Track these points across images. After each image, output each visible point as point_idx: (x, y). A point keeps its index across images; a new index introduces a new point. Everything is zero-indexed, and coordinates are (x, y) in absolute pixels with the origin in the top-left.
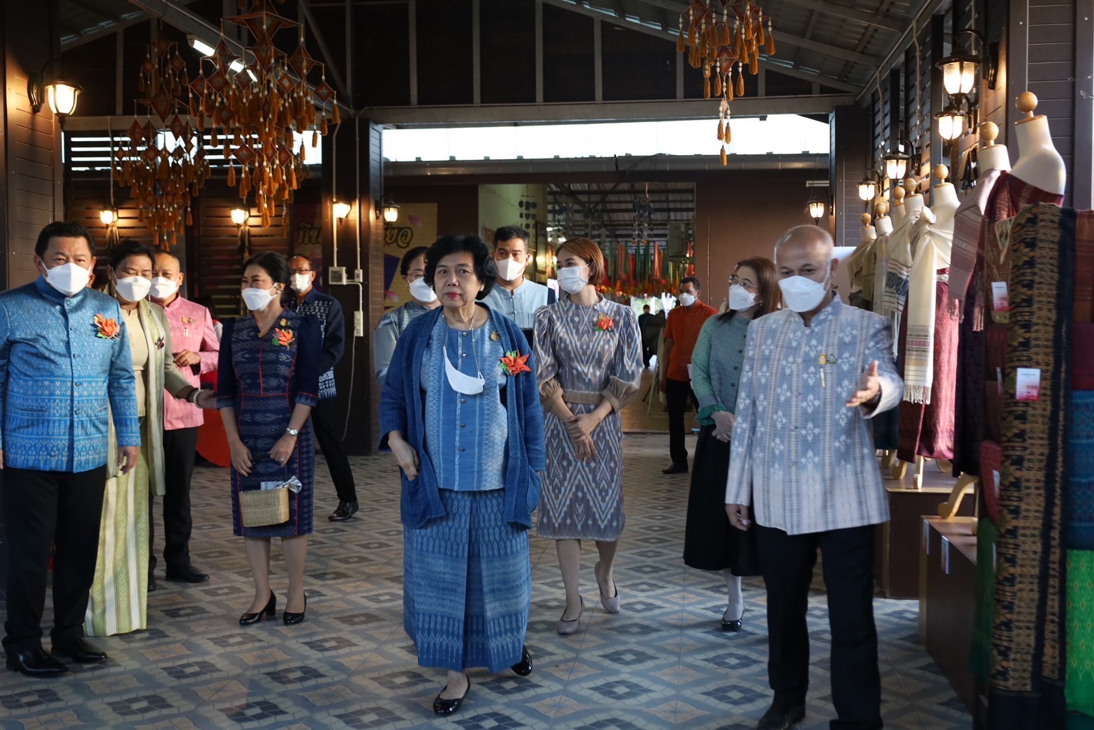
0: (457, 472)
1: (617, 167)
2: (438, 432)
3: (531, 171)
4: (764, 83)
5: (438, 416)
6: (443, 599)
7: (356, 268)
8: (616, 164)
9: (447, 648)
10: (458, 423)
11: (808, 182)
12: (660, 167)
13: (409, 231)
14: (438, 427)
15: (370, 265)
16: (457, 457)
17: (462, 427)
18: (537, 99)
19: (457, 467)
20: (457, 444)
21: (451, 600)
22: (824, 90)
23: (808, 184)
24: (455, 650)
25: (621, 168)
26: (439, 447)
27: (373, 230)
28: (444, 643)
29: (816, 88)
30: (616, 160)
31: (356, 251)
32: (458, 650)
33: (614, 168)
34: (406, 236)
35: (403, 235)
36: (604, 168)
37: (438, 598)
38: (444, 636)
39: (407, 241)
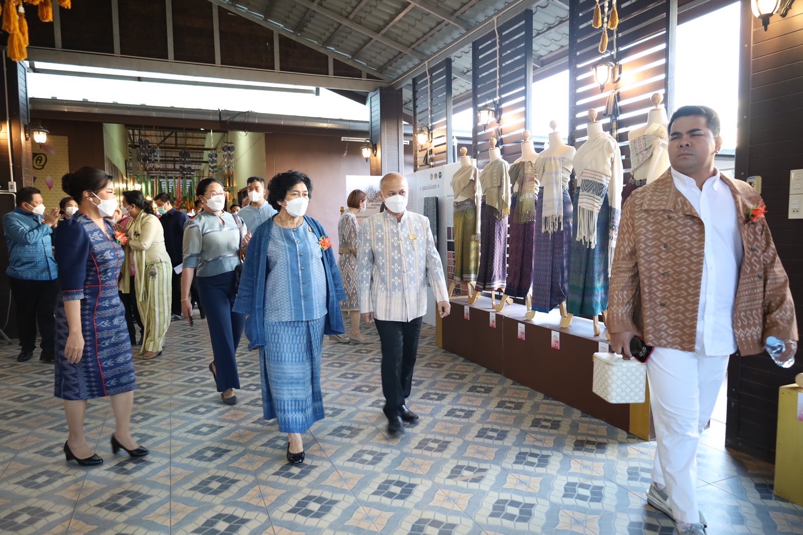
0: (303, 310)
1: (220, 118)
2: (289, 288)
3: (154, 116)
4: (332, 67)
5: (288, 279)
6: (291, 390)
7: (10, 181)
8: (220, 116)
9: (296, 420)
10: (301, 281)
11: (343, 138)
12: (251, 120)
13: (43, 156)
14: (289, 286)
15: (24, 178)
16: (303, 302)
17: (303, 284)
18: (169, 57)
19: (303, 307)
20: (302, 294)
21: (296, 390)
22: (369, 76)
23: (343, 139)
24: (301, 420)
25: (223, 119)
26: (290, 297)
27: (24, 150)
28: (294, 417)
29: (364, 75)
30: (220, 113)
31: (9, 166)
32: (302, 419)
33: (217, 118)
34: (41, 161)
35: (37, 160)
36: (211, 118)
37: (288, 390)
38: (294, 413)
39: (42, 164)
